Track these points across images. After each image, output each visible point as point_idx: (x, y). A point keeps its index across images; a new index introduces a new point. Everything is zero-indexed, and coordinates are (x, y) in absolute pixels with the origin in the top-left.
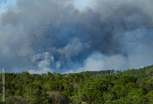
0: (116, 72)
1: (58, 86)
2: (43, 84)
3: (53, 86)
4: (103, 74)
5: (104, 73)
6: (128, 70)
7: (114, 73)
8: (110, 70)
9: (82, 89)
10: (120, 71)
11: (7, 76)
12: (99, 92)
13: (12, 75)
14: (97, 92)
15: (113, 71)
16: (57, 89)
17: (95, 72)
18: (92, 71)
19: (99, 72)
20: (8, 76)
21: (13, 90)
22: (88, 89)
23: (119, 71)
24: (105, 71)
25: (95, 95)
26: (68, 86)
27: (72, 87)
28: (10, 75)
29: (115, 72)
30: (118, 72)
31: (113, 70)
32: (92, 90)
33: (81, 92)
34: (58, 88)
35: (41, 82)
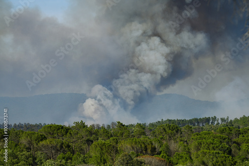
0: (220, 121)
1: (146, 147)
2: (117, 143)
3: (138, 148)
4: (196, 124)
5: (198, 123)
6: (242, 116)
7: (216, 122)
8: (209, 118)
9: (199, 153)
10: (228, 119)
11: (53, 130)
12: (229, 157)
13: (62, 127)
14: (226, 157)
15: (214, 119)
16: (144, 152)
17: (183, 121)
18: (178, 120)
19: (191, 122)
20: (55, 130)
21: (68, 154)
22: (209, 152)
23: (226, 118)
24: (200, 119)
25: (222, 162)
26: (161, 146)
27: (168, 148)
28: (59, 129)
29: (218, 121)
30: (223, 120)
31: (215, 117)
32: (216, 153)
33: (197, 158)
34: (146, 150)
35: (114, 139)
